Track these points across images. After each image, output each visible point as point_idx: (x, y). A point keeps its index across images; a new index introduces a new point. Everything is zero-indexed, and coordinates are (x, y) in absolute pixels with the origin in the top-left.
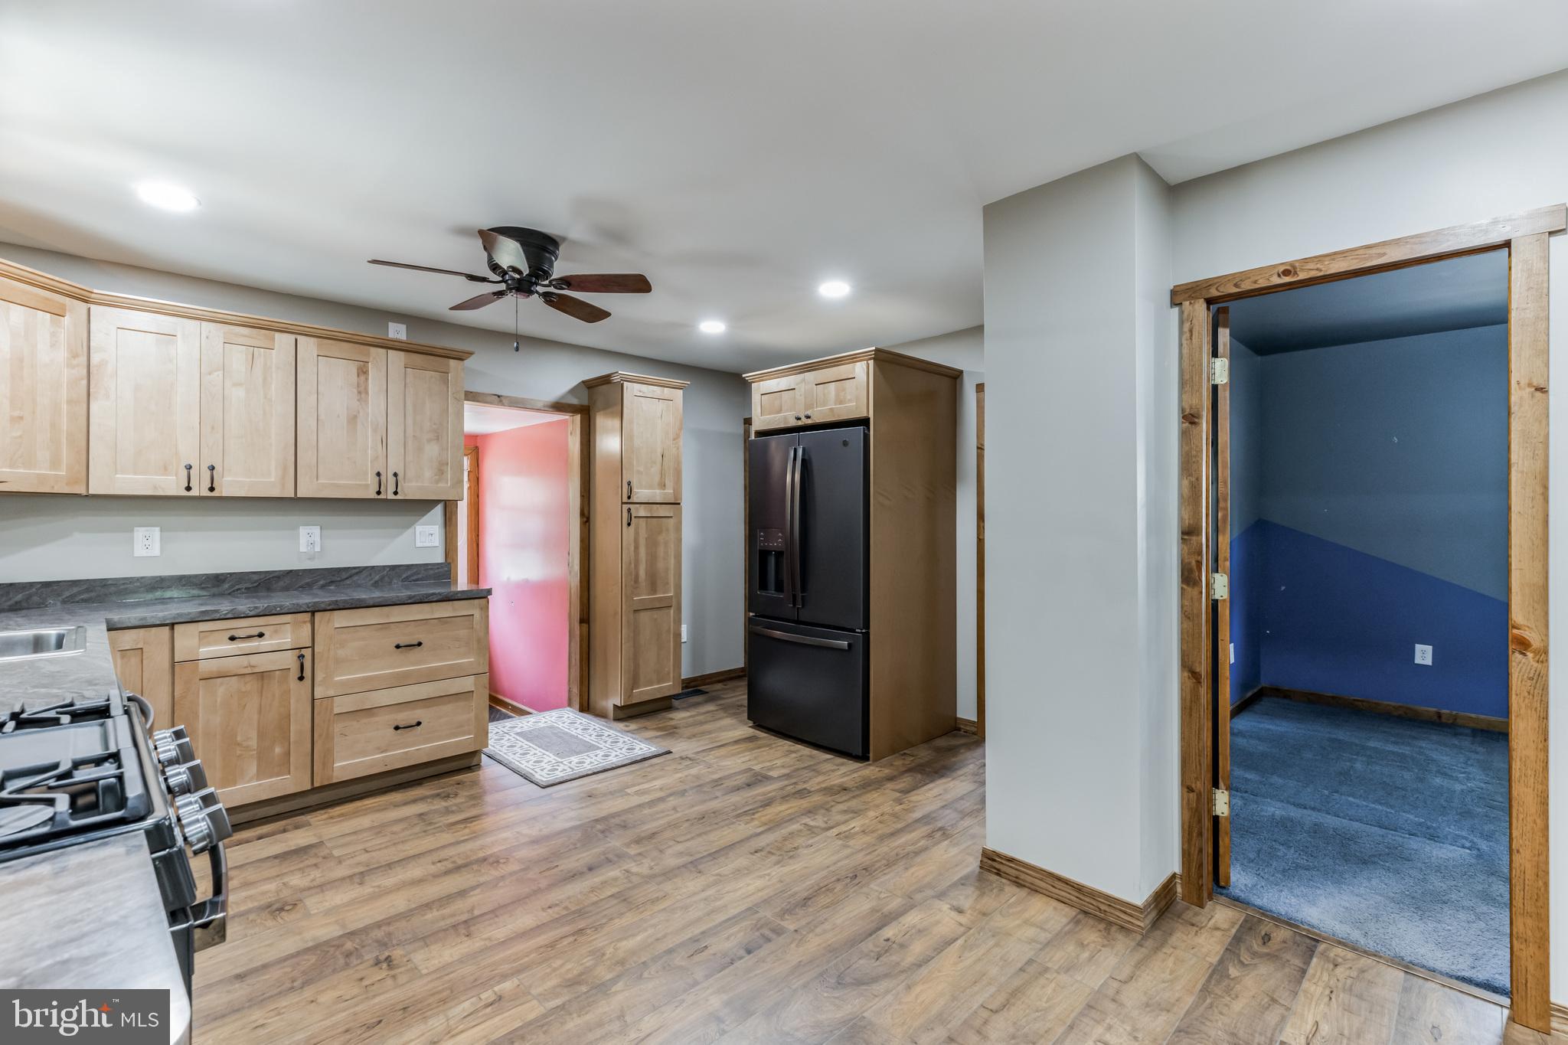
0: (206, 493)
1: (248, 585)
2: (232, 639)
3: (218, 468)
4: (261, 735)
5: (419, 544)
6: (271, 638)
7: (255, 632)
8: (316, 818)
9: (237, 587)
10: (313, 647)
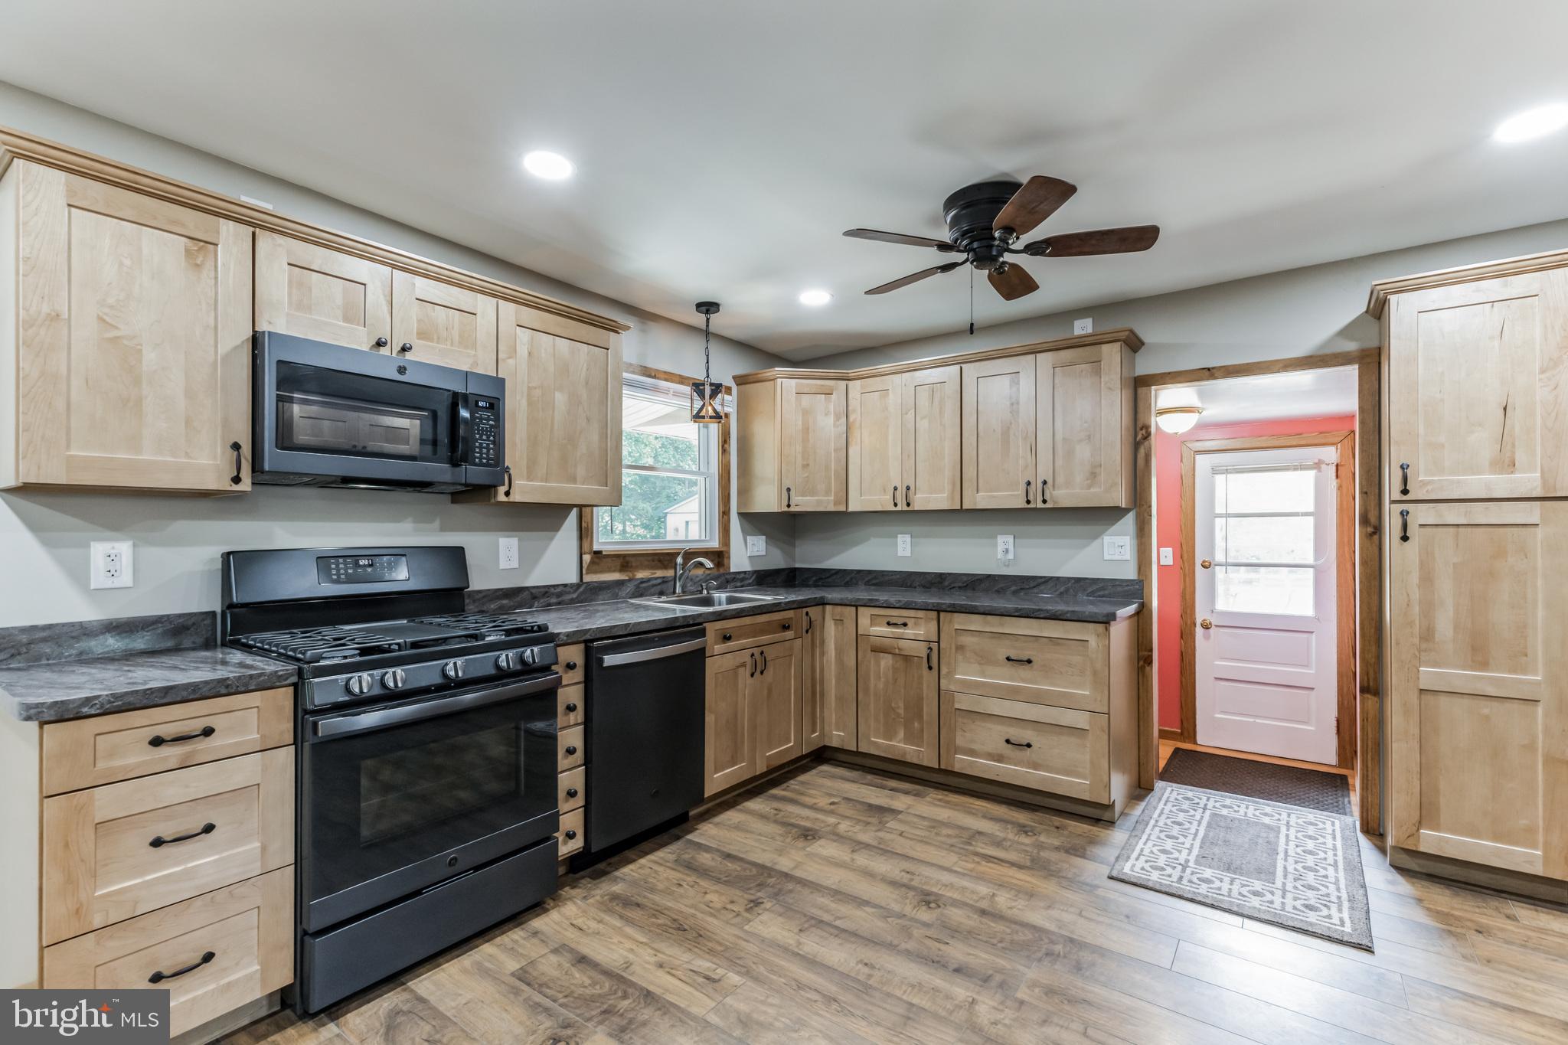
0: (905, 508)
1: (960, 585)
2: (889, 624)
3: (912, 488)
4: (906, 708)
5: (1105, 559)
6: (912, 629)
7: (900, 621)
8: (933, 794)
9: (953, 585)
10: (939, 642)
